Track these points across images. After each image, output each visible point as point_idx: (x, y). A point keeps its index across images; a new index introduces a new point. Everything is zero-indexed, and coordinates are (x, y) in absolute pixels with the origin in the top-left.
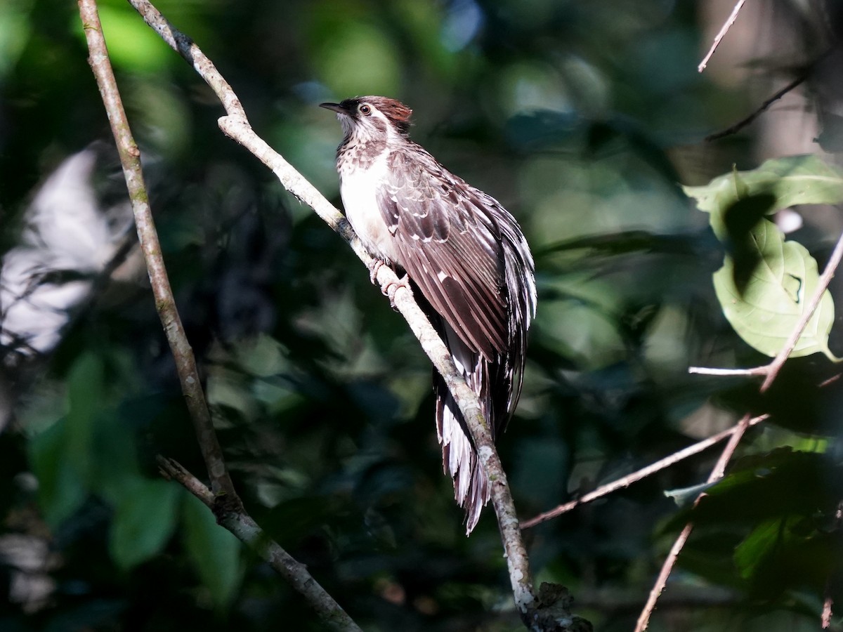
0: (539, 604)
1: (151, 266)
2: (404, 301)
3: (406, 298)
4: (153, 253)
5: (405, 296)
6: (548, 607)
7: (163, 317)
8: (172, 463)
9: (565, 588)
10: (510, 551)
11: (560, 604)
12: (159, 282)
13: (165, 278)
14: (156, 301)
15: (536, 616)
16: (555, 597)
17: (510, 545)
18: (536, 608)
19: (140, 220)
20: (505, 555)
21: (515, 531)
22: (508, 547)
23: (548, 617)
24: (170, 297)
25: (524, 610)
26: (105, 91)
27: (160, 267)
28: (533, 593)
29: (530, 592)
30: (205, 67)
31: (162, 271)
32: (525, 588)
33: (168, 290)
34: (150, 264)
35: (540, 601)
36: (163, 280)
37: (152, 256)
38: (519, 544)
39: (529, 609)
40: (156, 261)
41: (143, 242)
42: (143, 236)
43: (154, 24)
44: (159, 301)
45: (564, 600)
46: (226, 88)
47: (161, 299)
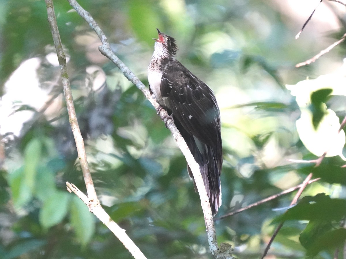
0: (219, 251)
1: (68, 105)
2: (171, 125)
3: (171, 123)
4: (69, 99)
5: (171, 122)
6: (223, 252)
7: (72, 125)
8: (72, 186)
9: (230, 245)
10: (208, 229)
11: (228, 252)
12: (71, 111)
13: (74, 110)
14: (70, 119)
15: (218, 256)
16: (226, 249)
17: (209, 226)
18: (218, 253)
19: (65, 85)
20: (207, 230)
21: (211, 221)
22: (208, 227)
23: (223, 257)
24: (75, 118)
25: (213, 254)
26: (53, 32)
27: (72, 105)
28: (217, 247)
29: (216, 246)
30: (94, 25)
31: (73, 107)
32: (214, 244)
33: (75, 115)
34: (68, 104)
35: (220, 250)
36: (73, 111)
37: (69, 101)
38: (212, 226)
39: (215, 253)
40: (70, 103)
41: (66, 94)
42: (65, 92)
43: (74, 6)
44: (71, 119)
45: (230, 250)
46: (102, 34)
47: (72, 118)
